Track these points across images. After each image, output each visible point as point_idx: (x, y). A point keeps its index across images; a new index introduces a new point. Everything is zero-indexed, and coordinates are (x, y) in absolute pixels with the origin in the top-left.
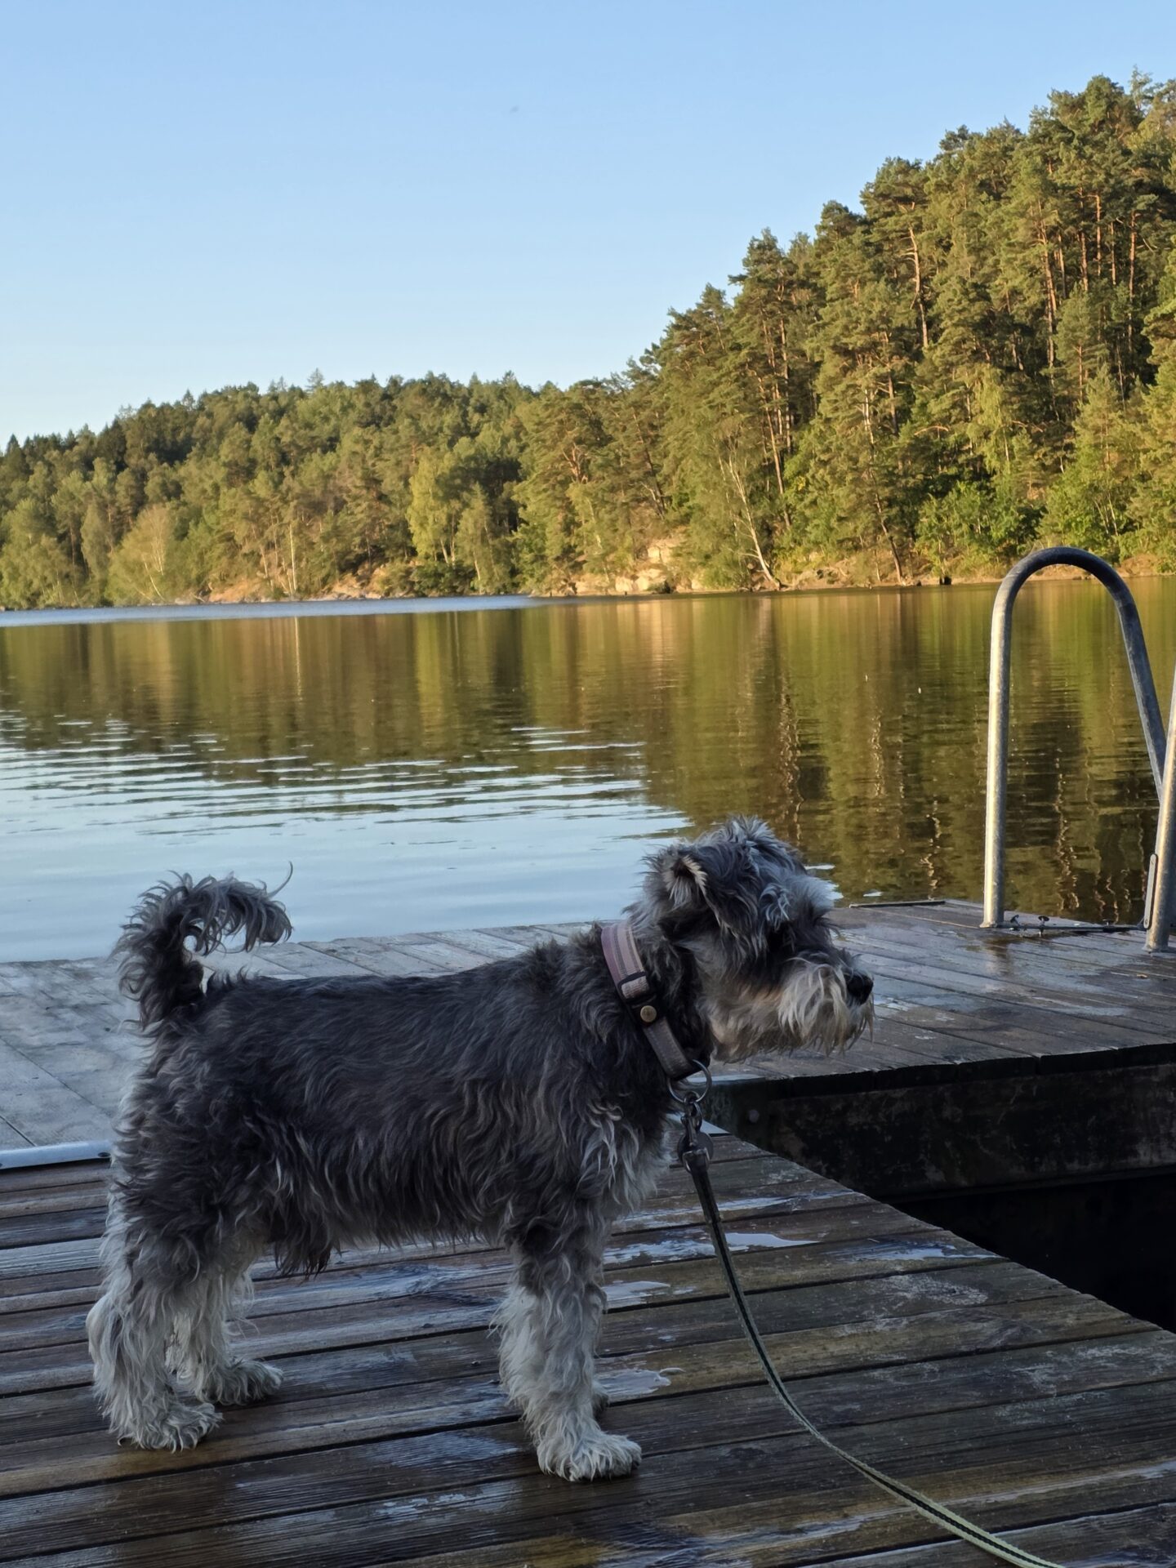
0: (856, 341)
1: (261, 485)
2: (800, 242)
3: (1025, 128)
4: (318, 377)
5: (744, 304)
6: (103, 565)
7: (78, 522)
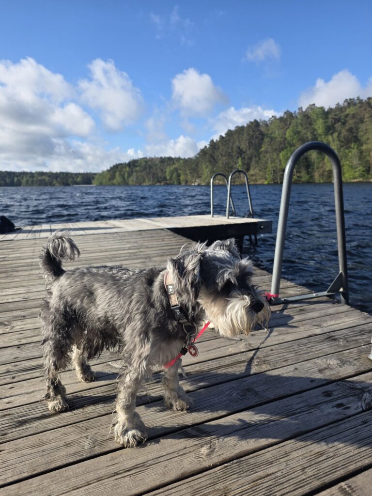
0: (224, 153)
1: (148, 171)
2: (217, 140)
3: (245, 125)
4: (155, 156)
5: (209, 147)
6: (128, 180)
7: (124, 175)
